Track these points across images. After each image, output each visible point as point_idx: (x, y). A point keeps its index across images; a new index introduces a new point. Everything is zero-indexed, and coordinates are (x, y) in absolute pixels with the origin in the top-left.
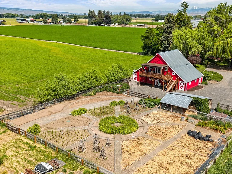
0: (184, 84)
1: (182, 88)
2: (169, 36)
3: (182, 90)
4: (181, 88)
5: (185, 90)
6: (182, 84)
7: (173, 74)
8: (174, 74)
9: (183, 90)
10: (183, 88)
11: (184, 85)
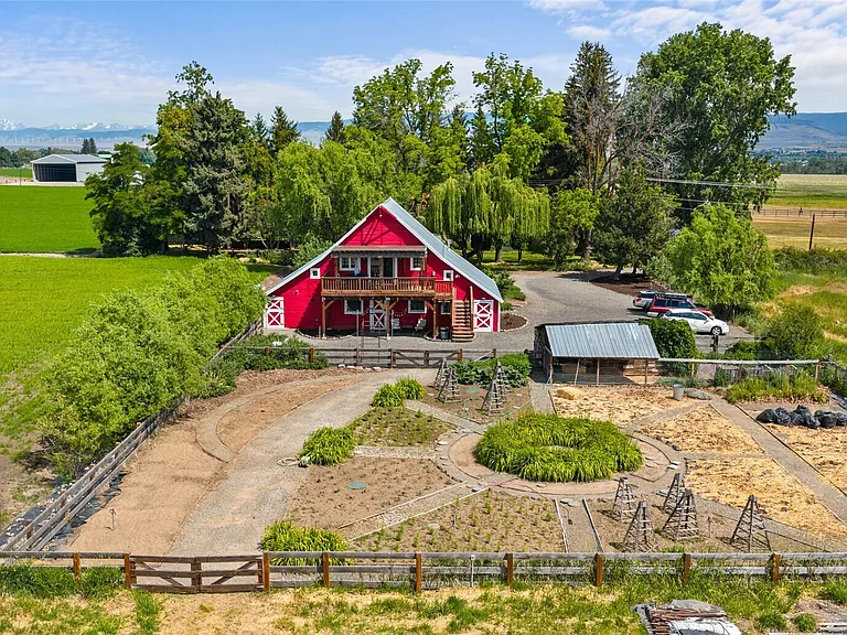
0: (492, 306)
1: (483, 322)
2: (216, 174)
3: (484, 329)
4: (479, 322)
5: (495, 329)
6: (483, 309)
7: (445, 279)
8: (448, 276)
9: (490, 329)
10: (488, 322)
11: (492, 311)
